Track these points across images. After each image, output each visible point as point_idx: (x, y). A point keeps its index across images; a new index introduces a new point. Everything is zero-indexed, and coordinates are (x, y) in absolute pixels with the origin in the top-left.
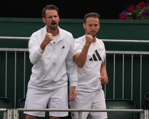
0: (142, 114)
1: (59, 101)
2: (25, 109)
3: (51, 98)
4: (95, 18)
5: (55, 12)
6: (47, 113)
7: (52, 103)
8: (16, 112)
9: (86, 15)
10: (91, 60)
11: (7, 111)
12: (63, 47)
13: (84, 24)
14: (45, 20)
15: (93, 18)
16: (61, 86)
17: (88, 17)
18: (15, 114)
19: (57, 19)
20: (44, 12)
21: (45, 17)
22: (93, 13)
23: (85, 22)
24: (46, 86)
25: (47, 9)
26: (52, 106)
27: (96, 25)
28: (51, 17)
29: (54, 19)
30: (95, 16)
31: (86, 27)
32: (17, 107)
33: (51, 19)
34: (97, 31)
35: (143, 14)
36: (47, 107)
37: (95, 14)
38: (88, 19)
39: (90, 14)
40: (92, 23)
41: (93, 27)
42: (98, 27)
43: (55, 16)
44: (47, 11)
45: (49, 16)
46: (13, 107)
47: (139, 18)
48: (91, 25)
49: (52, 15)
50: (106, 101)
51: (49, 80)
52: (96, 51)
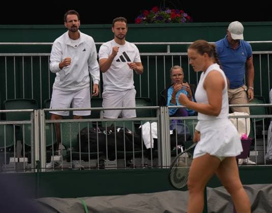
1: (82, 101)
2: (50, 109)
3: (75, 98)
4: (122, 21)
5: (75, 17)
6: (71, 112)
7: (75, 104)
8: (42, 112)
10: (118, 60)
11: (33, 111)
12: (85, 50)
14: (66, 24)
15: (120, 22)
16: (83, 87)
17: (116, 21)
18: (41, 114)
19: (78, 23)
20: (66, 17)
21: (66, 22)
22: (120, 18)
24: (69, 87)
25: (68, 14)
26: (75, 106)
27: (123, 29)
28: (71, 21)
29: (74, 22)
30: (122, 20)
31: (114, 30)
32: (43, 108)
34: (125, 34)
36: (71, 106)
37: (122, 18)
38: (116, 23)
39: (118, 18)
40: (119, 27)
41: (121, 31)
42: (126, 30)
43: (75, 21)
44: (69, 16)
45: (69, 20)
46: (39, 108)
48: (119, 29)
51: (72, 80)
52: (124, 53)
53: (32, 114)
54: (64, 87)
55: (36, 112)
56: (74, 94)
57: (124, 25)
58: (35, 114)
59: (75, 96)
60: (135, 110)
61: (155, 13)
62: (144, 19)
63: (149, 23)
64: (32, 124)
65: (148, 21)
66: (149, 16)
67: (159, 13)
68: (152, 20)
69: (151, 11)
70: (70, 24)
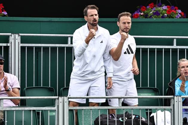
0: (172, 99)
1: (98, 89)
3: (91, 86)
4: (128, 16)
5: (95, 12)
6: (87, 100)
8: (66, 99)
9: (120, 15)
10: (125, 53)
11: (58, 99)
12: (102, 42)
13: (118, 23)
14: (87, 18)
15: (126, 17)
16: (99, 76)
17: (122, 16)
18: (65, 101)
19: (97, 17)
20: (86, 11)
21: (87, 16)
22: (126, 13)
23: (119, 21)
24: (86, 76)
25: (88, 8)
26: (91, 94)
27: (129, 23)
28: (92, 15)
29: (95, 17)
30: (127, 15)
31: (120, 24)
33: (92, 17)
34: (130, 28)
35: (154, 14)
37: (128, 13)
38: (122, 18)
39: (123, 13)
40: (125, 21)
41: (127, 25)
43: (96, 15)
44: (89, 11)
45: (90, 14)
47: (151, 17)
48: (124, 23)
49: (93, 13)
50: (137, 89)
51: (90, 70)
53: (57, 100)
54: (82, 77)
55: (61, 99)
56: (91, 82)
57: (129, 19)
58: (60, 101)
59: (92, 84)
60: (137, 99)
61: (152, 9)
62: (142, 14)
63: (146, 18)
64: (57, 111)
65: (146, 16)
66: (146, 12)
67: (155, 9)
68: (149, 15)
69: (147, 7)
70: (92, 18)
